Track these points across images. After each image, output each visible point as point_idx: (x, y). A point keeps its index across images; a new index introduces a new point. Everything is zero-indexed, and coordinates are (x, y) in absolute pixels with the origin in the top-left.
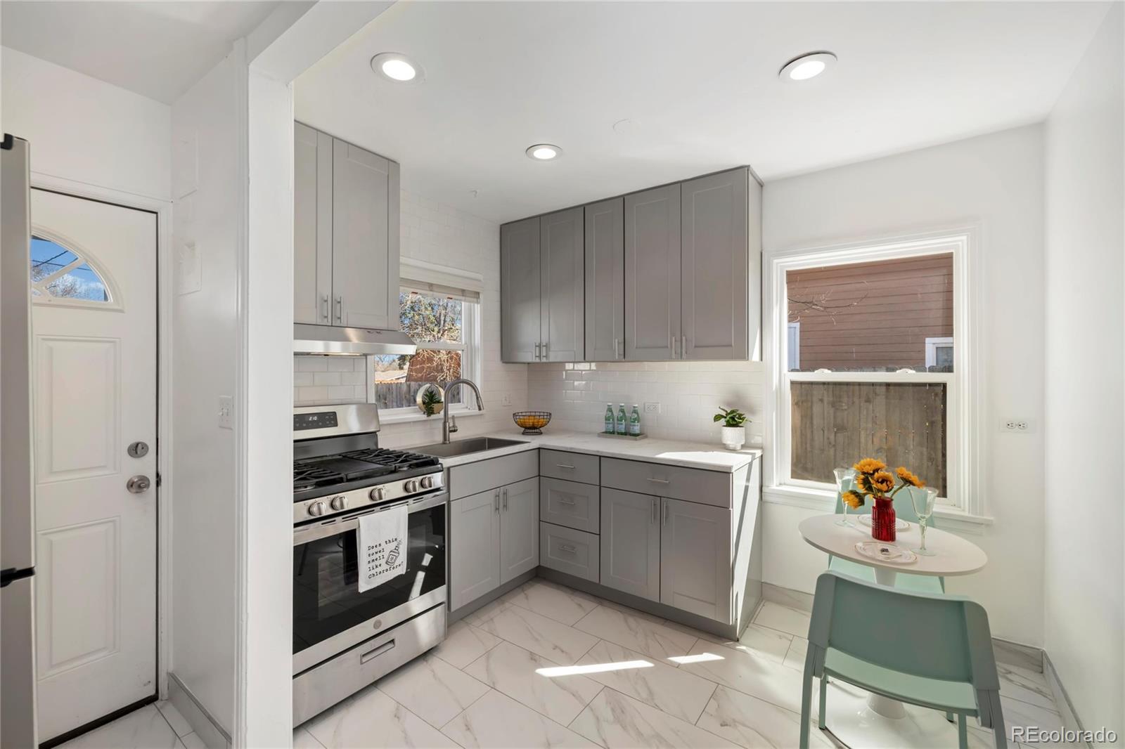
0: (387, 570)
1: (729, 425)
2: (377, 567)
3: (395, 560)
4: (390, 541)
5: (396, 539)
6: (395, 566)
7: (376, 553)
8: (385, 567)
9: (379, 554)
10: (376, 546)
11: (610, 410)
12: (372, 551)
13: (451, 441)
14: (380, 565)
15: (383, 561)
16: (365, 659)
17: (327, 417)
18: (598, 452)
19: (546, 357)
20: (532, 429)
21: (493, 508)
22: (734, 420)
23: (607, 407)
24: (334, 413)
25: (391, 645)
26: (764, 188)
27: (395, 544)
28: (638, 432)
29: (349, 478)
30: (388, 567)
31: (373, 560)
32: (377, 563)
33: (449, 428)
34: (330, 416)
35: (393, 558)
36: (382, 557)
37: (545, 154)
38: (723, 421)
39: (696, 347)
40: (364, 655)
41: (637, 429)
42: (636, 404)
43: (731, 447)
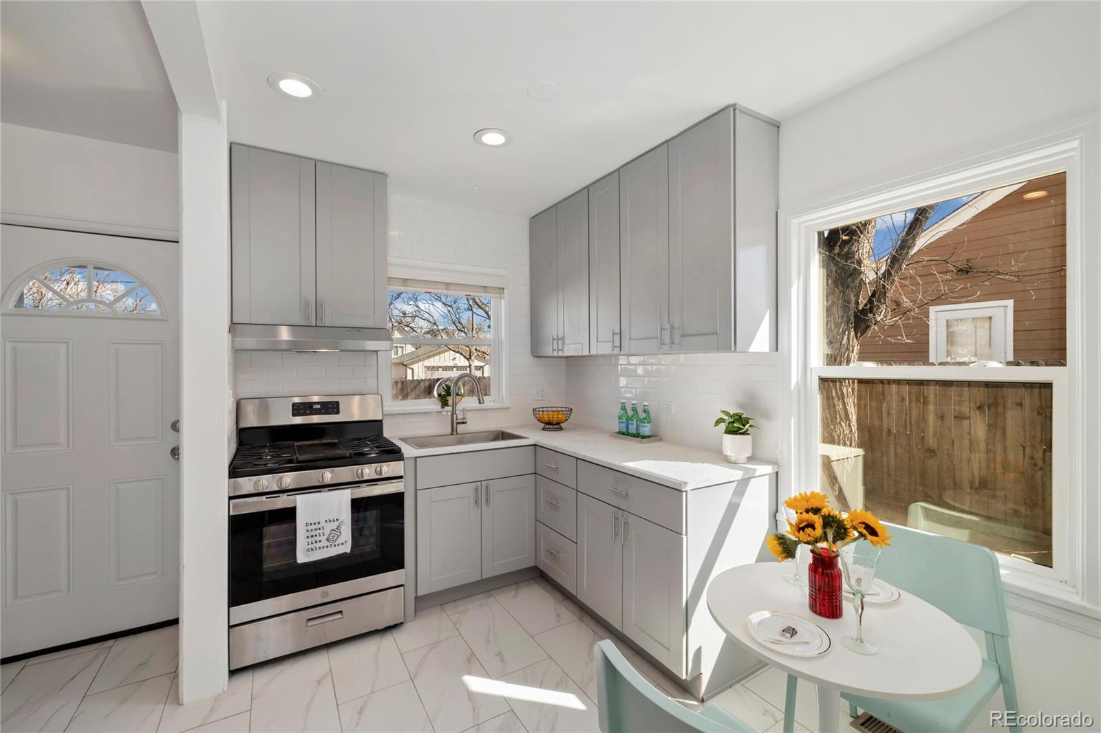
0: (327, 547)
1: (731, 431)
2: (316, 542)
3: (337, 539)
4: (330, 521)
5: (337, 520)
6: (336, 543)
7: (316, 530)
8: (325, 543)
9: (318, 531)
10: (315, 524)
11: (624, 408)
12: (310, 528)
13: (458, 432)
14: (320, 541)
15: (324, 538)
16: (311, 623)
17: (330, 406)
18: (574, 453)
19: (562, 350)
20: (552, 425)
21: (472, 502)
22: (737, 425)
23: (620, 405)
24: (337, 403)
25: (339, 616)
26: (781, 127)
27: (336, 524)
28: (647, 433)
29: (299, 460)
30: (329, 544)
31: (312, 536)
32: (318, 539)
33: (457, 419)
34: (333, 405)
35: (334, 537)
36: (321, 534)
37: (493, 139)
38: (723, 426)
39: (683, 336)
40: (309, 620)
41: (646, 430)
42: (647, 401)
43: (733, 459)
